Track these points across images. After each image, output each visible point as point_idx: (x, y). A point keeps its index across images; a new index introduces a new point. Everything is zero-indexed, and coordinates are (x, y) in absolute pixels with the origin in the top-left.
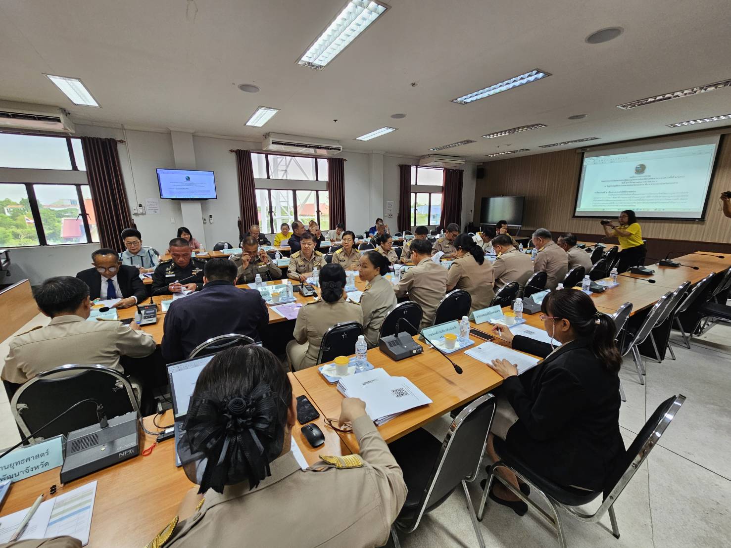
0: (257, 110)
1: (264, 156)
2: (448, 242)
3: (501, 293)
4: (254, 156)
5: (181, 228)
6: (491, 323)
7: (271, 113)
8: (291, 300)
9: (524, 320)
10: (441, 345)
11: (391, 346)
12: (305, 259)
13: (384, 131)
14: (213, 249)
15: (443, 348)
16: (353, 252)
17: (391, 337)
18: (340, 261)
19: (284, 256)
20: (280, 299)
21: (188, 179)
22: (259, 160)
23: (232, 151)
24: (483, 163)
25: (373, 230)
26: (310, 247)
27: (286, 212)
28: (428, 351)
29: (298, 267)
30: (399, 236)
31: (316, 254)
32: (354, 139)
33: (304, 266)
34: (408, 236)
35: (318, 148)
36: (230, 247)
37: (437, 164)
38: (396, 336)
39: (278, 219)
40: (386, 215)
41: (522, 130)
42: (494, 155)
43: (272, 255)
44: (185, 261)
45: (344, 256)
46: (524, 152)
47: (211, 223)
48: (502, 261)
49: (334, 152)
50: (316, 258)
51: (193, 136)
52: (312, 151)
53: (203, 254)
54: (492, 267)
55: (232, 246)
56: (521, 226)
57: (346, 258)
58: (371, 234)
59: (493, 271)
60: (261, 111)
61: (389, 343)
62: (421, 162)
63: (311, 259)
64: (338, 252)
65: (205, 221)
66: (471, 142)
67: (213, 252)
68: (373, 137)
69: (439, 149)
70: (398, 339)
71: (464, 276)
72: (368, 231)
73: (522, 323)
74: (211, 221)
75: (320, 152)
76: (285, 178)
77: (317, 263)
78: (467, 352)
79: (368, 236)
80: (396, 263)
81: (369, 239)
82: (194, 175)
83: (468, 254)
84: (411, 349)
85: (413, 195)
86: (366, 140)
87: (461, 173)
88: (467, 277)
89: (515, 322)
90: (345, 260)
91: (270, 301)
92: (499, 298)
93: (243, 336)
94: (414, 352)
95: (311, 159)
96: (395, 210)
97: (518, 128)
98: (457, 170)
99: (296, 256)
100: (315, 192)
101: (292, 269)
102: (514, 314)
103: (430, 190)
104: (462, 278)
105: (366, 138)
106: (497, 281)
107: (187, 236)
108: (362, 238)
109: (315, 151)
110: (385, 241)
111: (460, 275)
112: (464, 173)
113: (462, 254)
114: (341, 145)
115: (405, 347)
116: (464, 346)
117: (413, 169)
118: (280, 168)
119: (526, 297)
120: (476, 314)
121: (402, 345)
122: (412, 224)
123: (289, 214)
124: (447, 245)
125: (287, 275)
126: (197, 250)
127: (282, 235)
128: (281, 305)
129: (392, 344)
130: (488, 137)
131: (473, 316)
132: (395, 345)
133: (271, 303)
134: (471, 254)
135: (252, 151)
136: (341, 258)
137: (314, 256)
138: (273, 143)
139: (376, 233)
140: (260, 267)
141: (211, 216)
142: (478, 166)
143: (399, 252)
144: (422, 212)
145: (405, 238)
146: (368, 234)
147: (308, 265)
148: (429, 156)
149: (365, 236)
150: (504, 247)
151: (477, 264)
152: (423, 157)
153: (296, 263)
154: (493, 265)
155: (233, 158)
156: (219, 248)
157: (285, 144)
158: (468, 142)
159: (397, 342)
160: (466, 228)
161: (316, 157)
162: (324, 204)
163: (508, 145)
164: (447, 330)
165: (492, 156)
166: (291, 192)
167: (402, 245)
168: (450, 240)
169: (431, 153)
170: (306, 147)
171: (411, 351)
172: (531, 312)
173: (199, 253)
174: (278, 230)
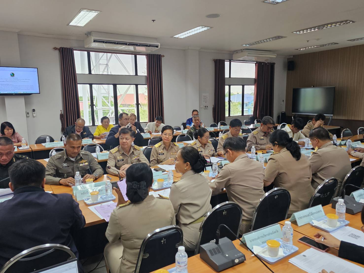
0: (79, 12)
1: (86, 53)
2: (263, 134)
3: (320, 190)
4: (77, 54)
5: (5, 122)
6: (314, 225)
7: (92, 15)
8: (110, 199)
9: (347, 222)
10: (263, 252)
11: (212, 255)
12: (123, 153)
13: (199, 30)
14: (35, 142)
15: (267, 256)
16: (171, 145)
17: (212, 244)
18: (159, 154)
19: (105, 150)
20: (99, 197)
21: (13, 75)
22: (82, 56)
23: (55, 49)
24: (294, 56)
25: (190, 121)
26: (128, 141)
27: (107, 103)
28: (250, 259)
29: (117, 162)
30: (214, 127)
31: (135, 149)
32: (171, 37)
33: (123, 160)
34: (223, 128)
35: (137, 45)
36: (52, 140)
37: (250, 58)
38: (217, 243)
39: (99, 109)
40: (202, 106)
41: (331, 26)
42: (304, 49)
43: (92, 148)
44: (8, 159)
45: (163, 149)
46: (332, 45)
47: (34, 117)
48: (319, 156)
49: (152, 49)
50: (135, 153)
51: (18, 35)
52: (131, 48)
53: (25, 148)
54: (309, 162)
55: (54, 139)
56: (332, 115)
57: (165, 152)
58: (188, 126)
59: (310, 166)
60: (83, 13)
61: (210, 251)
62: (234, 57)
63: (130, 153)
64: (157, 146)
65: (28, 115)
66: (282, 37)
67: (35, 145)
68: (189, 35)
69: (251, 44)
70: (219, 246)
71: (281, 171)
72: (185, 122)
73: (346, 225)
74: (34, 115)
75: (139, 49)
76: (105, 73)
77: (136, 157)
78: (293, 260)
79: (185, 128)
80: (213, 155)
81: (186, 130)
82: (18, 72)
83: (285, 149)
84: (233, 258)
85: (227, 88)
86: (182, 38)
87: (272, 65)
88: (285, 173)
89: (338, 224)
90: (163, 154)
91: (89, 200)
92: (318, 195)
93: (58, 245)
94: (237, 261)
95: (131, 55)
96: (210, 102)
97: (327, 24)
98: (268, 63)
99: (114, 152)
100: (135, 86)
101: (111, 164)
102: (336, 216)
103: (243, 82)
104: (279, 174)
105: (182, 36)
106: (315, 175)
107: (10, 131)
108: (179, 129)
109: (135, 49)
110: (202, 136)
111: (277, 171)
112: (276, 66)
113: (278, 149)
114: (159, 43)
115: (227, 255)
116: (288, 253)
117: (227, 64)
118: (101, 62)
119: (347, 195)
120: (297, 215)
121: (223, 254)
122: (227, 115)
123: (109, 105)
124: (262, 137)
125: (107, 171)
126: (19, 144)
127: (102, 128)
128: (99, 205)
129: (214, 252)
130: (298, 33)
131: (294, 217)
132: (216, 254)
133: (90, 203)
134: (288, 150)
135: (75, 49)
136: (160, 151)
137: (132, 150)
138: (94, 41)
139: (193, 124)
140: (81, 165)
141: (34, 110)
142: (288, 59)
143: (215, 144)
144: (236, 101)
145: (220, 129)
146: (184, 125)
147: (127, 160)
148: (242, 50)
149: (182, 127)
150: (321, 141)
151: (294, 159)
152: (236, 52)
153: (115, 158)
154: (310, 160)
155: (56, 56)
156: (41, 141)
157: (106, 42)
158: (279, 37)
159: (218, 251)
160: (278, 117)
161: (135, 54)
162: (143, 94)
163: (318, 40)
164: (269, 234)
165: (302, 49)
166: (111, 87)
167: (218, 136)
168: (265, 133)
169: (244, 48)
170: (126, 44)
171: (233, 261)
172: (353, 212)
173: (21, 146)
174: (98, 123)
